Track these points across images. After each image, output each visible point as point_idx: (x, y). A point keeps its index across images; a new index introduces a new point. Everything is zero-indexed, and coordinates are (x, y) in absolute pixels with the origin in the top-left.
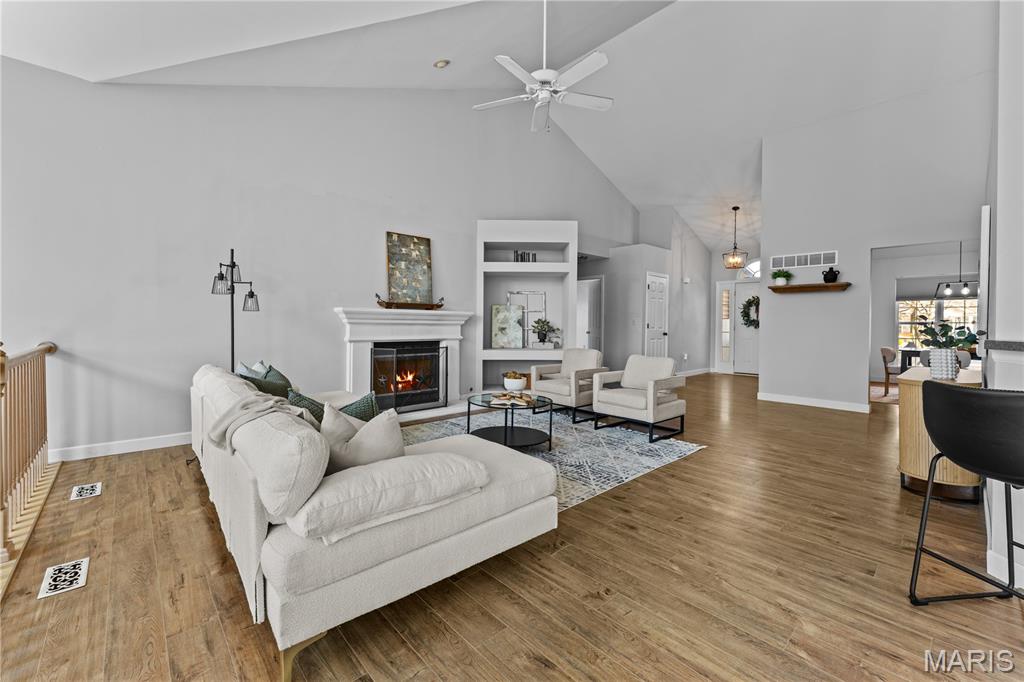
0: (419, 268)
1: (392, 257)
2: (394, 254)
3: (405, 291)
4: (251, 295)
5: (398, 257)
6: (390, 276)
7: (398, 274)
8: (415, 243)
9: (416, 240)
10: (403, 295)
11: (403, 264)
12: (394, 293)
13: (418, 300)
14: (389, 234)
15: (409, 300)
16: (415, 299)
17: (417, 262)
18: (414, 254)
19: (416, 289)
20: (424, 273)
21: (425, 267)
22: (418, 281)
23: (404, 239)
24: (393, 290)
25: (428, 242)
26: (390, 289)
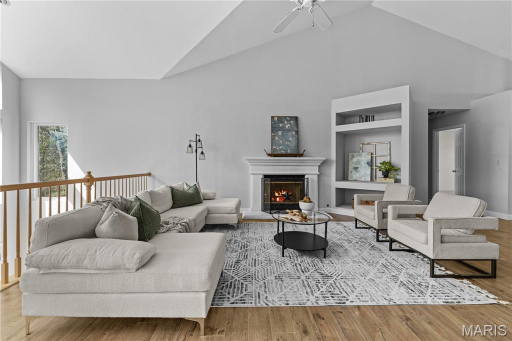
0: (290, 134)
1: (274, 129)
2: (275, 128)
3: (281, 147)
4: (202, 153)
5: (277, 129)
6: (273, 139)
7: (277, 138)
8: (287, 120)
9: (288, 118)
10: (280, 149)
11: (280, 133)
12: (274, 149)
13: (289, 152)
14: (272, 118)
15: (283, 152)
16: (287, 151)
17: (289, 130)
18: (287, 126)
19: (288, 146)
20: (293, 136)
21: (294, 133)
22: (289, 141)
23: (281, 119)
24: (274, 147)
25: (296, 119)
26: (272, 147)
